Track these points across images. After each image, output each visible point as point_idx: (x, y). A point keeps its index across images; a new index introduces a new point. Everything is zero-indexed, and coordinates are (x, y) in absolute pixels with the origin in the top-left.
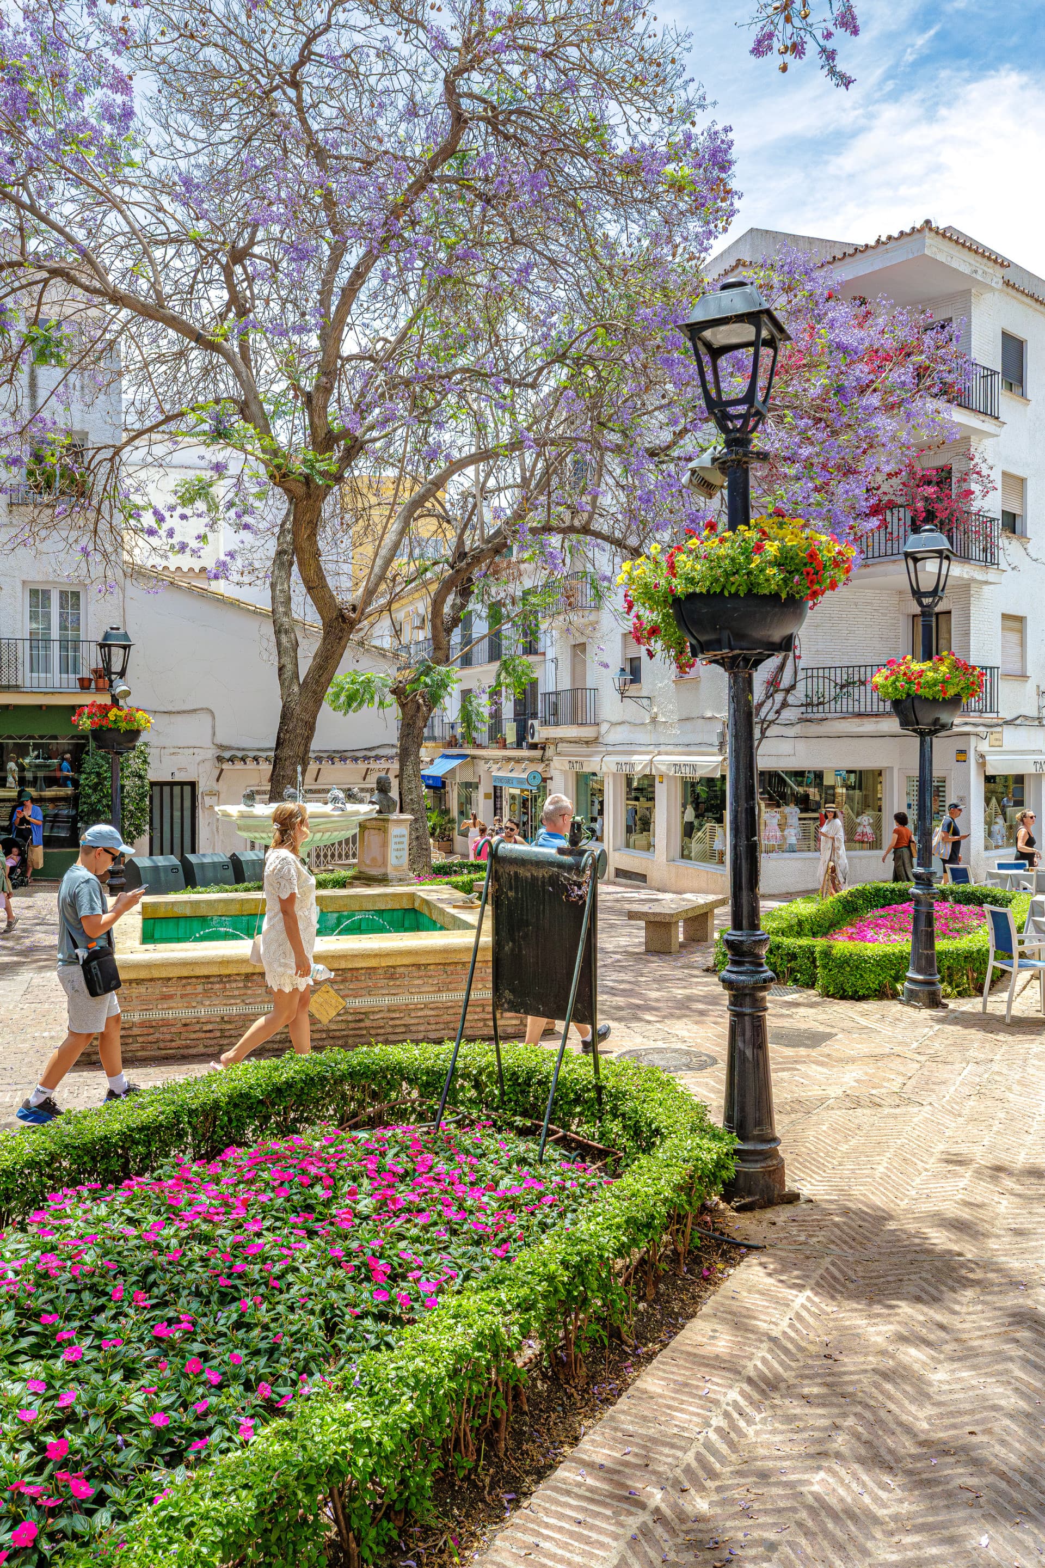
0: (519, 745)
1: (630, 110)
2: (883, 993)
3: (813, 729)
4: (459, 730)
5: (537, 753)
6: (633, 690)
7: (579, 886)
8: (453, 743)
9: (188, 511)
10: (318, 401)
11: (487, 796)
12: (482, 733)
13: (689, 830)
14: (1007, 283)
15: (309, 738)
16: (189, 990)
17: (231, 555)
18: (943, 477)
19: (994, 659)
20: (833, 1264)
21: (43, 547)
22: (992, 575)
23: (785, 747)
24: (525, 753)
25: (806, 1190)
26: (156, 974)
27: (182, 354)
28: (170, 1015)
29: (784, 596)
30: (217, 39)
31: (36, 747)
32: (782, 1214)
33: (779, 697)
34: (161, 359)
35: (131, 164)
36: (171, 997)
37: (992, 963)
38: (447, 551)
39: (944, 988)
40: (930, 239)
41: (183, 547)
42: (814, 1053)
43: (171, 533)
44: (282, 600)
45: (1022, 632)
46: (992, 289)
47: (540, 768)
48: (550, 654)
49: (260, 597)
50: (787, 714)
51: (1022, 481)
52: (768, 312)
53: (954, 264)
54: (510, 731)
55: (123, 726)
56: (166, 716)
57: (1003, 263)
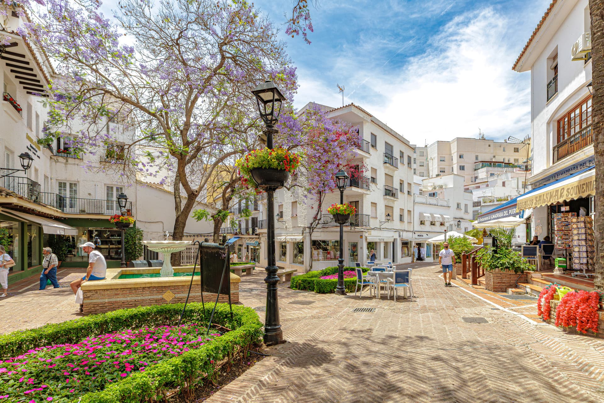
0: (253, 234)
1: (271, 61)
2: (332, 292)
3: (325, 230)
4: (238, 231)
5: (257, 236)
6: (281, 220)
7: (224, 254)
8: (236, 234)
9: (152, 164)
10: (184, 132)
11: (245, 248)
12: (243, 231)
13: (296, 256)
14: (372, 121)
15: (184, 227)
16: (124, 292)
17: (166, 177)
18: (357, 168)
19: (369, 213)
20: (289, 359)
21: (108, 173)
22: (368, 192)
23: (318, 234)
24: (254, 236)
25: (290, 340)
26: (113, 288)
27: (151, 121)
28: (118, 299)
29: (279, 169)
30: (154, 28)
31: (109, 231)
32: (279, 347)
33: (317, 221)
34: (145, 121)
35: (131, 63)
36: (118, 294)
37: (358, 283)
38: (228, 180)
39: (346, 290)
40: (353, 108)
41: (151, 174)
42: (308, 306)
43: (147, 170)
44: (176, 189)
45: (376, 207)
46: (368, 122)
47: (258, 240)
48: (261, 211)
49: (171, 189)
50: (319, 226)
51: (376, 170)
52: (276, 88)
53: (359, 115)
54: (250, 230)
55: (124, 221)
56: (149, 224)
57: (371, 116)
